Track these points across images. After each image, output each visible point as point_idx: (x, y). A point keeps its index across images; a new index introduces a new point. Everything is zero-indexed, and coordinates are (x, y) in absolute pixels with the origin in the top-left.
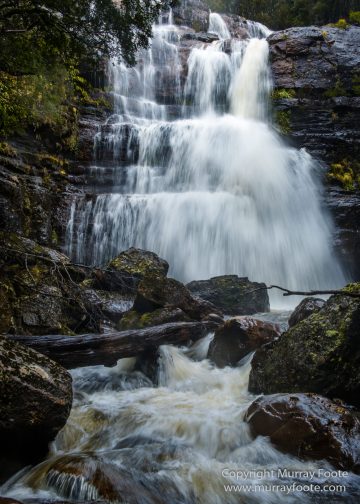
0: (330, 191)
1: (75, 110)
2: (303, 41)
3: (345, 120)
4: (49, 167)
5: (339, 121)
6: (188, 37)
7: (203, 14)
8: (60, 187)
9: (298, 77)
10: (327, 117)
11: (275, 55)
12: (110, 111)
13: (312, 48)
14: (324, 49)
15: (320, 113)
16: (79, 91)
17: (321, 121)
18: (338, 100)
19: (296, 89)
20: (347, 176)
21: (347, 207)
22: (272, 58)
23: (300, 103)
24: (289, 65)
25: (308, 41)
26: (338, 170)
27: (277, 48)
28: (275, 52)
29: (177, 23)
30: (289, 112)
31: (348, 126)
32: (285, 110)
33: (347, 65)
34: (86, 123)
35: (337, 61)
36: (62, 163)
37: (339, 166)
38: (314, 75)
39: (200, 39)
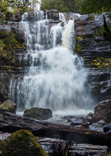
0: (91, 70)
1: (14, 51)
2: (84, 20)
3: (99, 44)
4: (6, 69)
5: (97, 45)
6: (51, 23)
7: (57, 14)
8: (9, 75)
9: (84, 31)
10: (93, 44)
11: (76, 25)
12: (25, 50)
13: (87, 21)
14: (92, 21)
15: (91, 43)
16: (16, 45)
17: (91, 45)
18: (96, 38)
19: (83, 36)
20: (98, 64)
21: (95, 75)
22: (75, 26)
23: (84, 40)
24: (81, 28)
25: (86, 20)
26: (95, 62)
27: (77, 23)
28: (76, 24)
29: (48, 18)
30: (81, 43)
31: (100, 46)
32: (80, 43)
33: (99, 25)
34: (18, 54)
35: (96, 25)
36: (10, 68)
37: (95, 60)
38: (89, 30)
39: (55, 23)
